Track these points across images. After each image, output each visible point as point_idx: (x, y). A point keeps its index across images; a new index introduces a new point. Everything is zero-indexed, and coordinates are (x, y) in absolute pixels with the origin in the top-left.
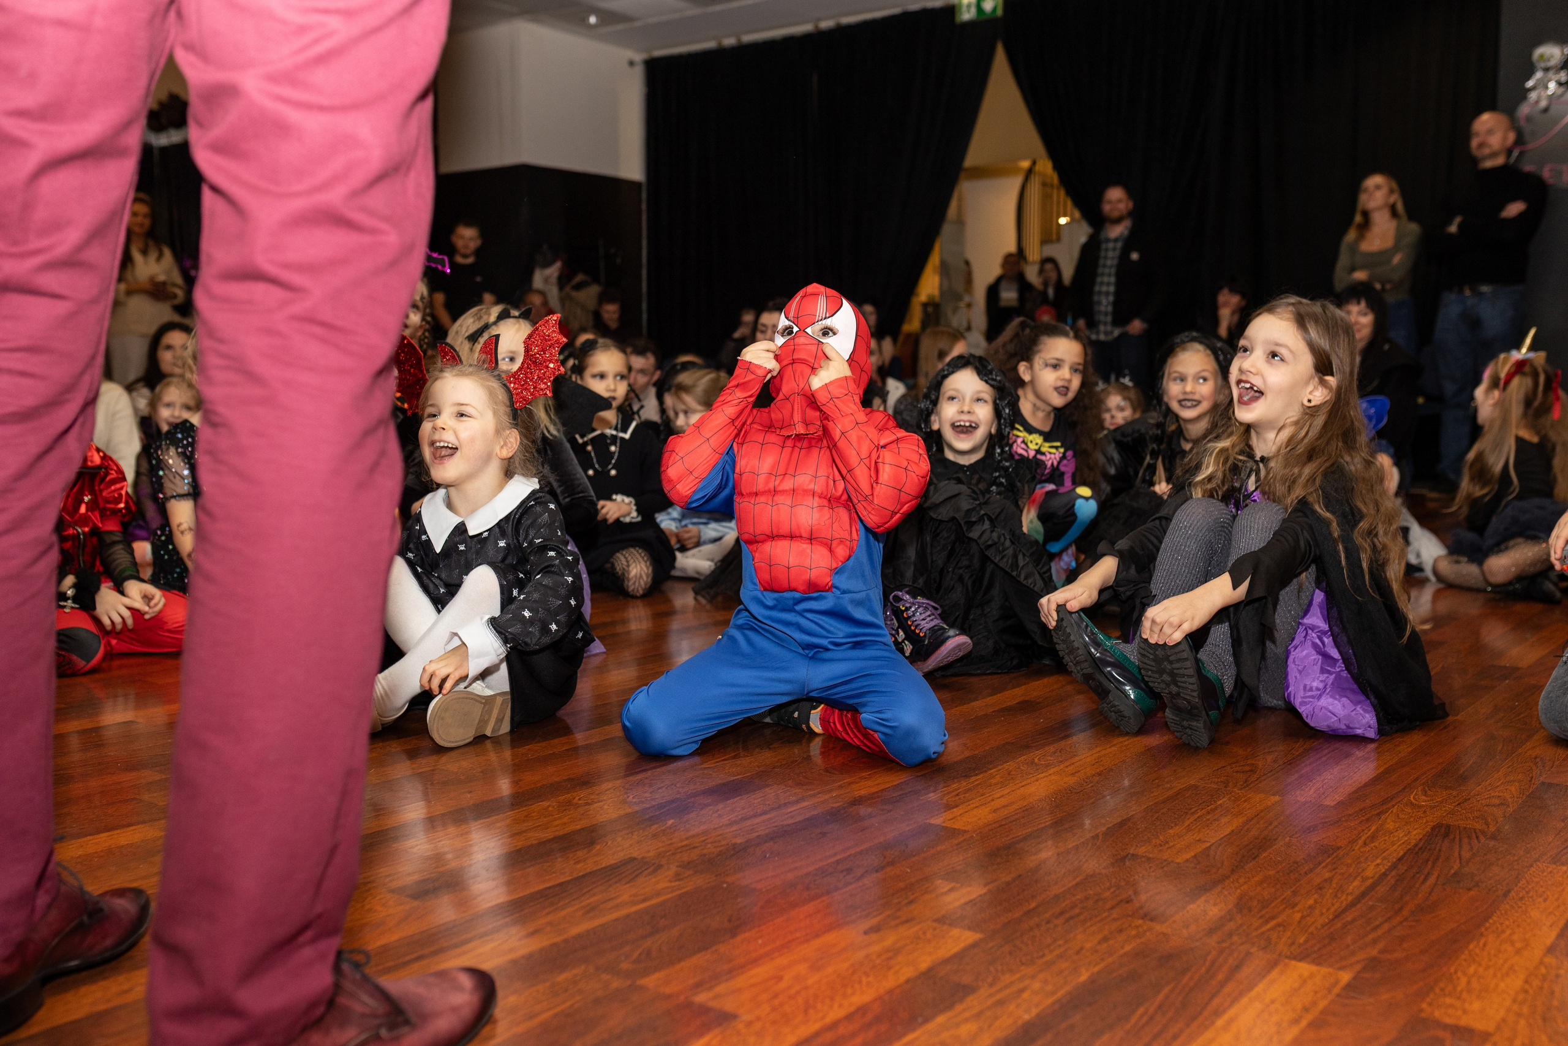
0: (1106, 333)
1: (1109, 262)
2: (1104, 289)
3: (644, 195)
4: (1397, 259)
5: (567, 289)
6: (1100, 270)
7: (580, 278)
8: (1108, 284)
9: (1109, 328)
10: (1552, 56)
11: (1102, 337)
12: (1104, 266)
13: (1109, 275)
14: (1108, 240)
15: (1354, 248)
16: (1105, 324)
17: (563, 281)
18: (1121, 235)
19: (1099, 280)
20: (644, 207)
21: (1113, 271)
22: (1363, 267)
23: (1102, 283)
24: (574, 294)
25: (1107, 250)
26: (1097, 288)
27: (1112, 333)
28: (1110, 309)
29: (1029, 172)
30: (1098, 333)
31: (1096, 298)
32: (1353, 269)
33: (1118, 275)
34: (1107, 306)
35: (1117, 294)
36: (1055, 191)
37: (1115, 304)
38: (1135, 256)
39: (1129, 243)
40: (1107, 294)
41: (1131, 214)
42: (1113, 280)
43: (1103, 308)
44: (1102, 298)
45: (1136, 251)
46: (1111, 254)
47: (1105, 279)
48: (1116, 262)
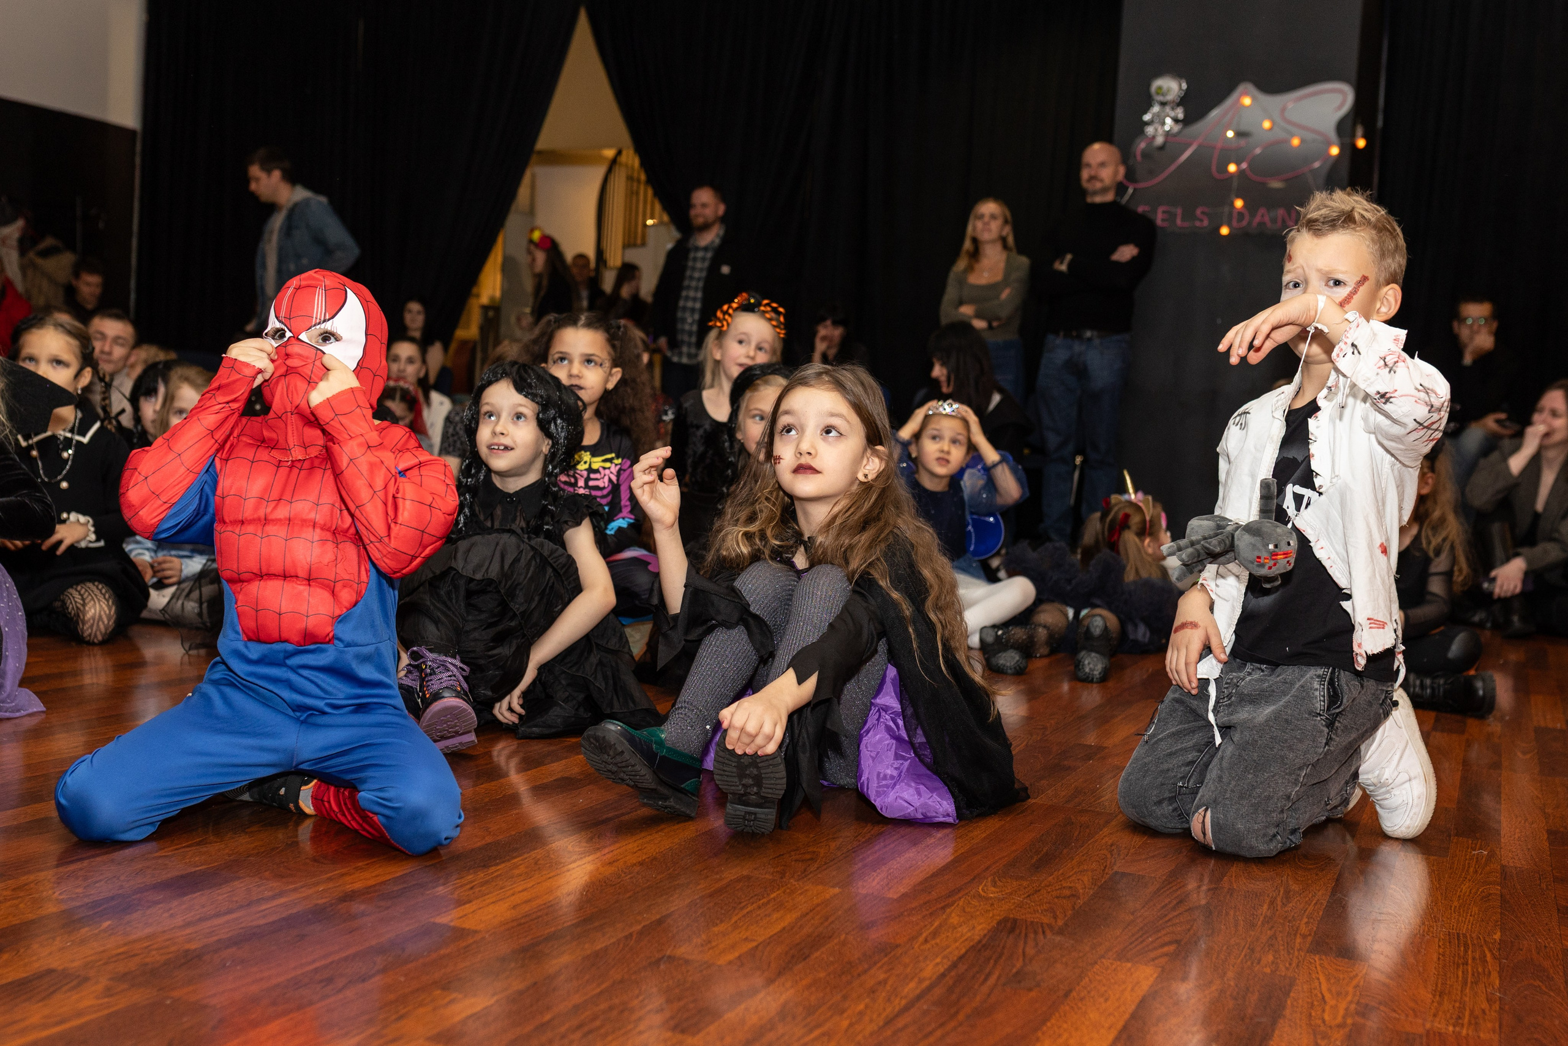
0: (690, 356)
1: (696, 275)
2: (690, 304)
3: (139, 147)
4: (1005, 294)
5: (31, 255)
6: (686, 283)
7: (49, 242)
8: (695, 299)
10: (1169, 90)
11: (685, 360)
12: (691, 278)
13: (697, 289)
14: (697, 249)
15: (962, 282)
16: (689, 345)
17: (26, 243)
18: (713, 242)
19: (684, 293)
20: (138, 160)
21: (701, 284)
22: (970, 301)
23: (687, 298)
24: (40, 261)
25: (695, 259)
26: (681, 303)
27: (696, 356)
28: (695, 329)
29: (614, 162)
30: (680, 354)
31: (679, 314)
32: (961, 303)
33: (705, 290)
34: (691, 324)
35: (703, 312)
36: (642, 187)
37: (701, 323)
38: (725, 270)
39: (720, 254)
40: (693, 310)
41: (723, 220)
42: (699, 295)
43: (687, 327)
44: (687, 315)
45: (727, 264)
46: (699, 265)
47: (692, 294)
48: (704, 274)
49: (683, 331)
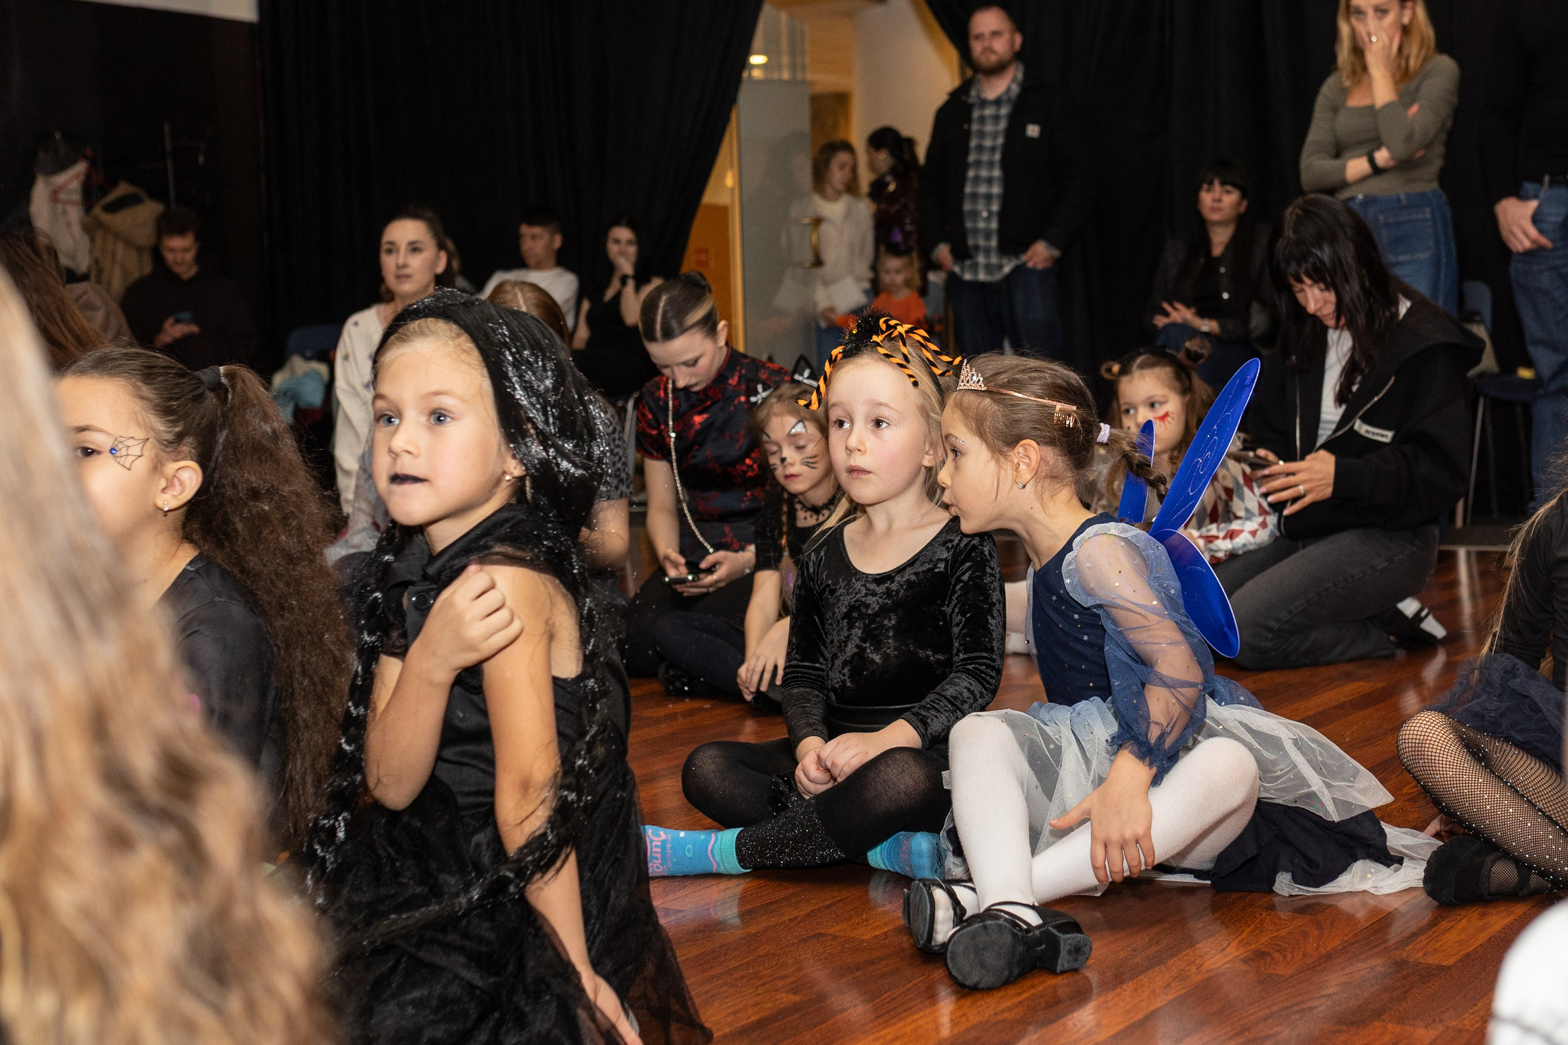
0: (989, 268)
1: (988, 143)
2: (982, 189)
5: (98, 210)
6: (972, 156)
7: (122, 189)
8: (990, 181)
9: (994, 260)
11: (982, 276)
12: (980, 148)
13: (991, 164)
14: (984, 103)
16: (987, 251)
17: (90, 195)
18: (1008, 90)
19: (971, 173)
21: (997, 157)
23: (977, 180)
25: (982, 119)
26: (968, 189)
27: (1000, 267)
28: (994, 225)
30: (975, 267)
31: (967, 207)
33: (1004, 164)
34: (988, 220)
35: (1006, 198)
37: (1003, 216)
39: (1022, 108)
40: (989, 197)
42: (997, 173)
43: (981, 225)
44: (981, 206)
45: (1034, 122)
46: (989, 128)
47: (984, 173)
48: (1000, 141)
49: (976, 231)
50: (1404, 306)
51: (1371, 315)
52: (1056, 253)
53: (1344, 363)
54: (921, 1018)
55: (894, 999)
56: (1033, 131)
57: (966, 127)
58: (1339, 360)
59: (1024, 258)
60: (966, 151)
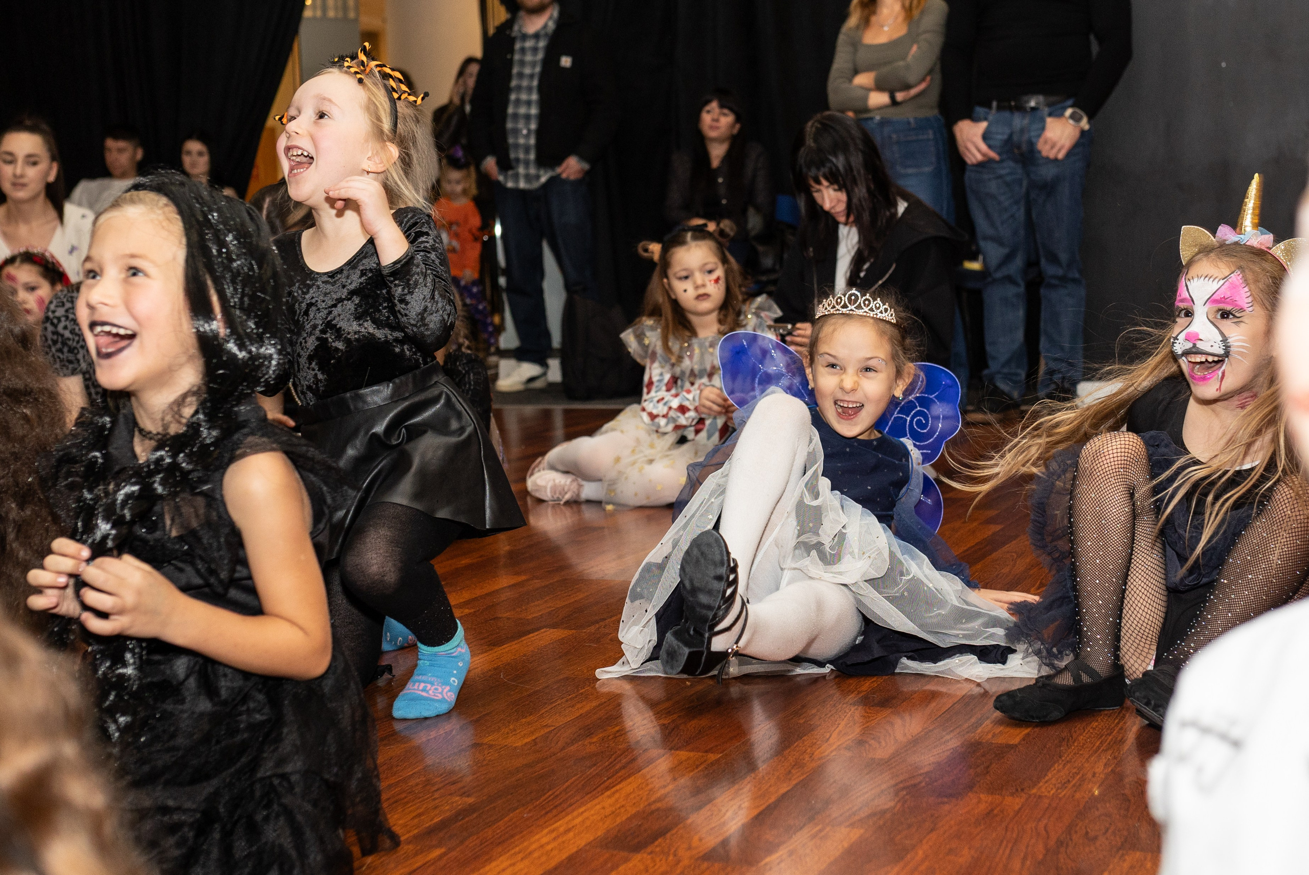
0: (528, 178)
1: (527, 71)
2: (522, 110)
4: (911, 54)
8: (529, 103)
9: (532, 171)
11: (522, 185)
12: (521, 75)
13: (529, 89)
14: (525, 37)
16: (527, 163)
18: (545, 26)
21: (535, 83)
22: (868, 68)
23: (518, 102)
25: (523, 50)
26: (510, 110)
27: (538, 177)
28: (532, 141)
30: (516, 177)
31: (509, 125)
32: (856, 72)
33: (541, 90)
34: (527, 136)
35: (542, 118)
37: (540, 133)
38: (566, 62)
39: (557, 42)
40: (528, 117)
42: (535, 97)
43: (522, 141)
44: (521, 125)
45: (567, 54)
46: (529, 58)
47: (524, 97)
48: (538, 69)
49: (517, 146)
50: (902, 207)
51: (874, 213)
52: (586, 166)
53: (853, 253)
54: (585, 811)
55: (557, 796)
56: (566, 61)
57: (509, 57)
58: (849, 251)
59: (559, 170)
60: (509, 77)
